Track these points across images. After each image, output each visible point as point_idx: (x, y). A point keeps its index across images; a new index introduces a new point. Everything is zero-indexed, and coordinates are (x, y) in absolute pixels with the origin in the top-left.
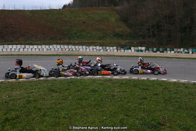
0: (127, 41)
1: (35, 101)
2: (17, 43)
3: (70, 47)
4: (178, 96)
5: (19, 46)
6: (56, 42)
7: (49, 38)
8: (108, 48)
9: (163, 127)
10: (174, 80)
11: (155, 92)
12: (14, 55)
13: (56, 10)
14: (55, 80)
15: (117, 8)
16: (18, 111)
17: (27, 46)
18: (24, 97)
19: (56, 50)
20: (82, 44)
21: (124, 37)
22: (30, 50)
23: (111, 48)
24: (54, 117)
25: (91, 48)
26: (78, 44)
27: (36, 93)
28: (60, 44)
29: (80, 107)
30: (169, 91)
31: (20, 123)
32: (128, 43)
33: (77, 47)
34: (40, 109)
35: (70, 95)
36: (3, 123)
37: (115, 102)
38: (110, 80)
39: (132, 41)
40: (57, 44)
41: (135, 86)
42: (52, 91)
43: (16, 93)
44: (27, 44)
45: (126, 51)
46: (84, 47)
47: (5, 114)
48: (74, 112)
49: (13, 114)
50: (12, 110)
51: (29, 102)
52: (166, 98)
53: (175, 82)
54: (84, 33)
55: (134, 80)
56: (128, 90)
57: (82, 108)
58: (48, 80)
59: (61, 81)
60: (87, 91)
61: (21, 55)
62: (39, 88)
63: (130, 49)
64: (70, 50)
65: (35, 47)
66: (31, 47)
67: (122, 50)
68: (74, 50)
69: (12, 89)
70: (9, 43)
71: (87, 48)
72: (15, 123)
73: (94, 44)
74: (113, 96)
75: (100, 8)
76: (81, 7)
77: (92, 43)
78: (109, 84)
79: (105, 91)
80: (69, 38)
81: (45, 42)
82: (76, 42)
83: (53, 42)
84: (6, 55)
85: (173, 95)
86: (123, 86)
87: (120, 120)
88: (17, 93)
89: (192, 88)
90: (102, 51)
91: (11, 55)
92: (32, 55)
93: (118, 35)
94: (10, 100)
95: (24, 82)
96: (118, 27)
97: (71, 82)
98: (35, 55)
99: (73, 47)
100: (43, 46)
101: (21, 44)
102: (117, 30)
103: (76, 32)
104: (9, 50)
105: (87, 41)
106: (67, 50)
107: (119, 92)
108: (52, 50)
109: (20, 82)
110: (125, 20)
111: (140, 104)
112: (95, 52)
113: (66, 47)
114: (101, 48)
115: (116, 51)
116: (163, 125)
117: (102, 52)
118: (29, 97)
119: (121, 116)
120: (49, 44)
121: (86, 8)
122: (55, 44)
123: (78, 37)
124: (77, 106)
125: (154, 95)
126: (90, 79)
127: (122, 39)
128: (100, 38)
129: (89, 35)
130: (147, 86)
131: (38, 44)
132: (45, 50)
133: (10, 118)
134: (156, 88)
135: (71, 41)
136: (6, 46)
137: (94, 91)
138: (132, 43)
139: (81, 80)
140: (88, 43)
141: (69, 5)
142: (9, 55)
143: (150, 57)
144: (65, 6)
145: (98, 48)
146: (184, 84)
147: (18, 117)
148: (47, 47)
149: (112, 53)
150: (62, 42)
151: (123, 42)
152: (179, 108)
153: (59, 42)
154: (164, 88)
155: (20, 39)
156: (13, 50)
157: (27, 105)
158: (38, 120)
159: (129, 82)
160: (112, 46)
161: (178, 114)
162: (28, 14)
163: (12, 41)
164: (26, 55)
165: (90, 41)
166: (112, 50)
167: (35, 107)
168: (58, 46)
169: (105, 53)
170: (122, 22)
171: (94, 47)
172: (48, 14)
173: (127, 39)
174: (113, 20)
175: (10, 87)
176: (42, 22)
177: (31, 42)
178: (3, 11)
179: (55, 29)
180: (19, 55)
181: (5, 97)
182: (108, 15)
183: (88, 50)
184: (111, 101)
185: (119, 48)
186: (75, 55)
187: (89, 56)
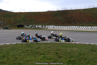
2: (76, 25)
5: (77, 27)
7: (92, 23)
12: (74, 31)
14: (95, 45)
16: (75, 58)
17: (80, 27)
18: (78, 52)
22: (82, 29)
27: (84, 51)
31: (76, 64)
34: (86, 59)
36: (68, 62)
42: (93, 50)
47: (69, 58)
49: (73, 59)
50: (72, 57)
51: (80, 54)
58: (90, 45)
62: (86, 48)
65: (85, 27)
66: (82, 27)
70: (72, 25)
72: (74, 63)
81: (90, 25)
84: (71, 31)
88: (75, 49)
91: (73, 31)
92: (82, 31)
94: (72, 52)
95: (78, 44)
98: (84, 31)
100: (89, 27)
104: (72, 28)
108: (94, 29)
118: (81, 52)
120: (92, 26)
122: (95, 26)
131: (86, 26)
132: (89, 29)
133: (71, 61)
136: (71, 27)
142: (72, 31)
147: (75, 61)
148: (91, 27)
155: (77, 23)
156: (74, 28)
157: (79, 56)
158: (85, 64)
162: (82, 11)
163: (73, 24)
164: (80, 31)
167: (83, 58)
172: (92, 10)
175: (72, 46)
176: (89, 15)
177: (82, 25)
178: (71, 10)
179: (96, 18)
180: (76, 31)
181: (69, 50)
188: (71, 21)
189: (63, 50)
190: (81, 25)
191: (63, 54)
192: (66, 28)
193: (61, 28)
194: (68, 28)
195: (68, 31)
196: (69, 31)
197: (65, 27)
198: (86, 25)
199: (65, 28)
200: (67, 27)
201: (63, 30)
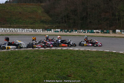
0: (49, 25)
3: (11, 29)
4: (79, 59)
6: (0, 26)
8: (36, 30)
9: (70, 78)
10: (77, 49)
11: (65, 57)
13: (1, 4)
15: (42, 4)
19: (1, 31)
20: (19, 27)
21: (47, 23)
23: (39, 30)
25: (25, 30)
26: (16, 27)
28: (4, 27)
29: (17, 69)
30: (74, 56)
32: (50, 27)
33: (16, 29)
35: (10, 61)
37: (40, 64)
38: (38, 50)
41: (53, 53)
45: (48, 32)
46: (21, 29)
48: (13, 72)
52: (72, 60)
53: (77, 50)
54: (21, 20)
55: (53, 50)
56: (49, 56)
59: (4, 52)
60: (22, 58)
63: (51, 30)
64: (11, 31)
67: (46, 31)
68: (14, 31)
71: (23, 30)
73: (28, 27)
74: (40, 60)
75: (31, 4)
76: (18, 3)
77: (26, 27)
78: (37, 53)
79: (34, 58)
80: (10, 24)
82: (15, 26)
85: (76, 58)
86: (46, 54)
87: (44, 76)
89: (87, 53)
90: (33, 32)
93: (43, 22)
96: (43, 17)
97: (11, 53)
99: (13, 29)
102: (43, 18)
103: (14, 19)
105: (22, 26)
106: (9, 31)
107: (43, 58)
110: (47, 12)
111: (56, 65)
112: (28, 33)
113: (8, 29)
114: (32, 30)
115: (42, 31)
116: (70, 76)
117: (33, 33)
119: (45, 73)
121: (22, 4)
123: (16, 23)
124: (15, 68)
125: (65, 58)
126: (25, 50)
127: (46, 24)
128: (32, 24)
129: (24, 22)
130: (61, 53)
134: (66, 54)
135: (12, 26)
137: (27, 58)
138: (52, 26)
139: (18, 51)
140: (24, 27)
141: (10, 1)
143: (63, 35)
144: (6, 2)
145: (30, 30)
146: (82, 51)
149: (39, 33)
150: (5, 26)
151: (46, 26)
152: (79, 66)
153: (3, 26)
154: (71, 54)
159: (49, 51)
161: (79, 69)
165: (25, 26)
166: (39, 31)
168: (2, 29)
169: (35, 33)
170: (46, 13)
171: (28, 30)
173: (49, 24)
174: (40, 12)
182: (36, 9)
183: (23, 31)
184: (38, 64)
185: (44, 30)
186: (14, 35)
187: (24, 35)
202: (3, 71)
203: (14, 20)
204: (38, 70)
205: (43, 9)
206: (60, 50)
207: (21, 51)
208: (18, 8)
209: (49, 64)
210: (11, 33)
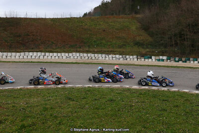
0: (148, 50)
1: (52, 108)
2: (38, 50)
3: (89, 55)
5: (39, 54)
6: (75, 50)
7: (68, 46)
8: (127, 57)
11: (175, 104)
12: (34, 62)
13: (77, 18)
14: (73, 88)
15: (138, 16)
16: (34, 118)
17: (47, 54)
18: (41, 104)
19: (75, 58)
20: (101, 52)
21: (145, 46)
22: (49, 57)
23: (131, 57)
24: (70, 126)
25: (110, 56)
26: (97, 52)
27: (53, 101)
28: (79, 52)
29: (97, 117)
30: (191, 103)
31: (36, 130)
32: (149, 52)
33: (96, 55)
34: (56, 117)
35: (87, 104)
36: (19, 129)
37: (133, 113)
38: (129, 90)
39: (153, 50)
40: (77, 52)
41: (154, 97)
42: (70, 99)
43: (34, 100)
44: (47, 52)
45: (146, 60)
46: (104, 55)
47: (22, 121)
48: (90, 121)
49: (30, 121)
50: (28, 117)
51: (46, 109)
52: (187, 110)
53: (197, 94)
54: (104, 42)
55: (154, 90)
56: (147, 101)
57: (98, 118)
58: (65, 88)
59: (79, 89)
60: (104, 101)
61: (41, 62)
62: (56, 96)
63: (151, 58)
64: (90, 58)
65: (55, 54)
66: (51, 54)
67: (143, 59)
68: (94, 58)
69: (30, 96)
70: (30, 50)
71: (107, 56)
72: (31, 131)
73: (114, 53)
74: (131, 106)
75: (121, 16)
76: (102, 15)
77: (111, 51)
78: (127, 94)
79: (123, 101)
80: (89, 47)
81: (65, 50)
82: (96, 50)
83: (72, 50)
84: (27, 62)
86: (142, 96)
90: (121, 59)
91: (32, 62)
92: (51, 62)
93: (138, 44)
94: (28, 106)
95: (42, 89)
96: (139, 36)
97: (89, 91)
98: (54, 62)
99: (93, 55)
100: (63, 54)
101: (41, 51)
102: (138, 39)
104: (29, 57)
105: (106, 50)
106: (86, 58)
107: (137, 102)
108: (72, 57)
109: (39, 89)
110: (146, 28)
111: (159, 116)
112: (114, 61)
113: (85, 55)
114: (121, 56)
115: (136, 59)
117: (122, 61)
118: (46, 104)
119: (139, 128)
120: (68, 52)
121: (107, 16)
122: (75, 52)
123: (97, 45)
124: (93, 115)
125: (174, 106)
126: (108, 88)
127: (143, 48)
128: (120, 47)
129: (109, 43)
130: (167, 97)
131: (57, 52)
132: (64, 58)
133: (26, 125)
134: (177, 100)
135: (91, 50)
136: (27, 53)
137: (112, 100)
138: (153, 52)
140: (108, 51)
141: (90, 13)
142: (29, 62)
143: (172, 67)
144: (85, 15)
145: (117, 56)
147: (34, 124)
148: (67, 54)
149: (132, 62)
150: (81, 50)
151: (143, 51)
153: (79, 50)
154: (185, 100)
155: (40, 47)
156: (33, 57)
157: (44, 112)
158: (53, 128)
159: (148, 92)
160: (132, 55)
163: (32, 49)
164: (46, 62)
165: (110, 50)
166: (132, 59)
167: (51, 115)
168: (78, 54)
169: (125, 62)
170: (143, 31)
171: (114, 56)
172: (68, 22)
173: (147, 48)
174: (134, 28)
175: (28, 94)
176: (62, 30)
177: (51, 50)
178: (26, 19)
179: (75, 37)
180: (39, 62)
181: (22, 104)
182: (128, 23)
183: (107, 59)
184: (129, 112)
185: (139, 57)
186: (94, 63)
187: (108, 64)
188: (27, 42)
189: (9, 104)
190: (47, 50)
191: (7, 114)
192: (17, 57)
193: (4, 57)
194: (21, 57)
195: (20, 62)
196: (22, 62)
197: (14, 54)
198: (59, 50)
199: (13, 57)
200: (18, 54)
201: (9, 62)
202: (77, 117)
203: (95, 41)
204: (128, 122)
205: (139, 24)
206: (166, 92)
207: (102, 89)
208: (101, 23)
209: (147, 113)
210: (90, 61)
